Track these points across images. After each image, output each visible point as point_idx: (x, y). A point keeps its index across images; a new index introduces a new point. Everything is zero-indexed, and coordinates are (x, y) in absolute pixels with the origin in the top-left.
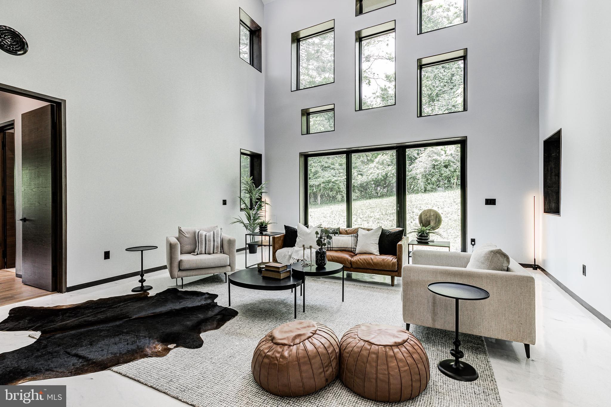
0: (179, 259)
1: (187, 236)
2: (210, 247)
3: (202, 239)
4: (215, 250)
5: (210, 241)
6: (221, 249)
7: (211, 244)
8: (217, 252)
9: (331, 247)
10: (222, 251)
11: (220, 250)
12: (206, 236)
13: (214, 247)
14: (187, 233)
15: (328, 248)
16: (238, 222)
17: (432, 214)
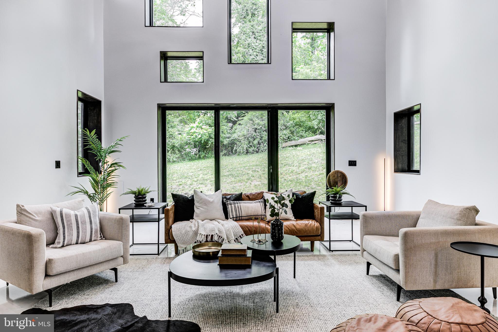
0: (46, 258)
1: (37, 218)
2: (85, 232)
3: (69, 221)
4: (93, 236)
5: (84, 223)
6: (100, 234)
7: (86, 227)
8: (95, 238)
9: (241, 216)
10: (104, 236)
11: (99, 236)
12: (76, 216)
13: (91, 232)
14: (36, 214)
15: (237, 217)
16: (80, 192)
17: (339, 175)
